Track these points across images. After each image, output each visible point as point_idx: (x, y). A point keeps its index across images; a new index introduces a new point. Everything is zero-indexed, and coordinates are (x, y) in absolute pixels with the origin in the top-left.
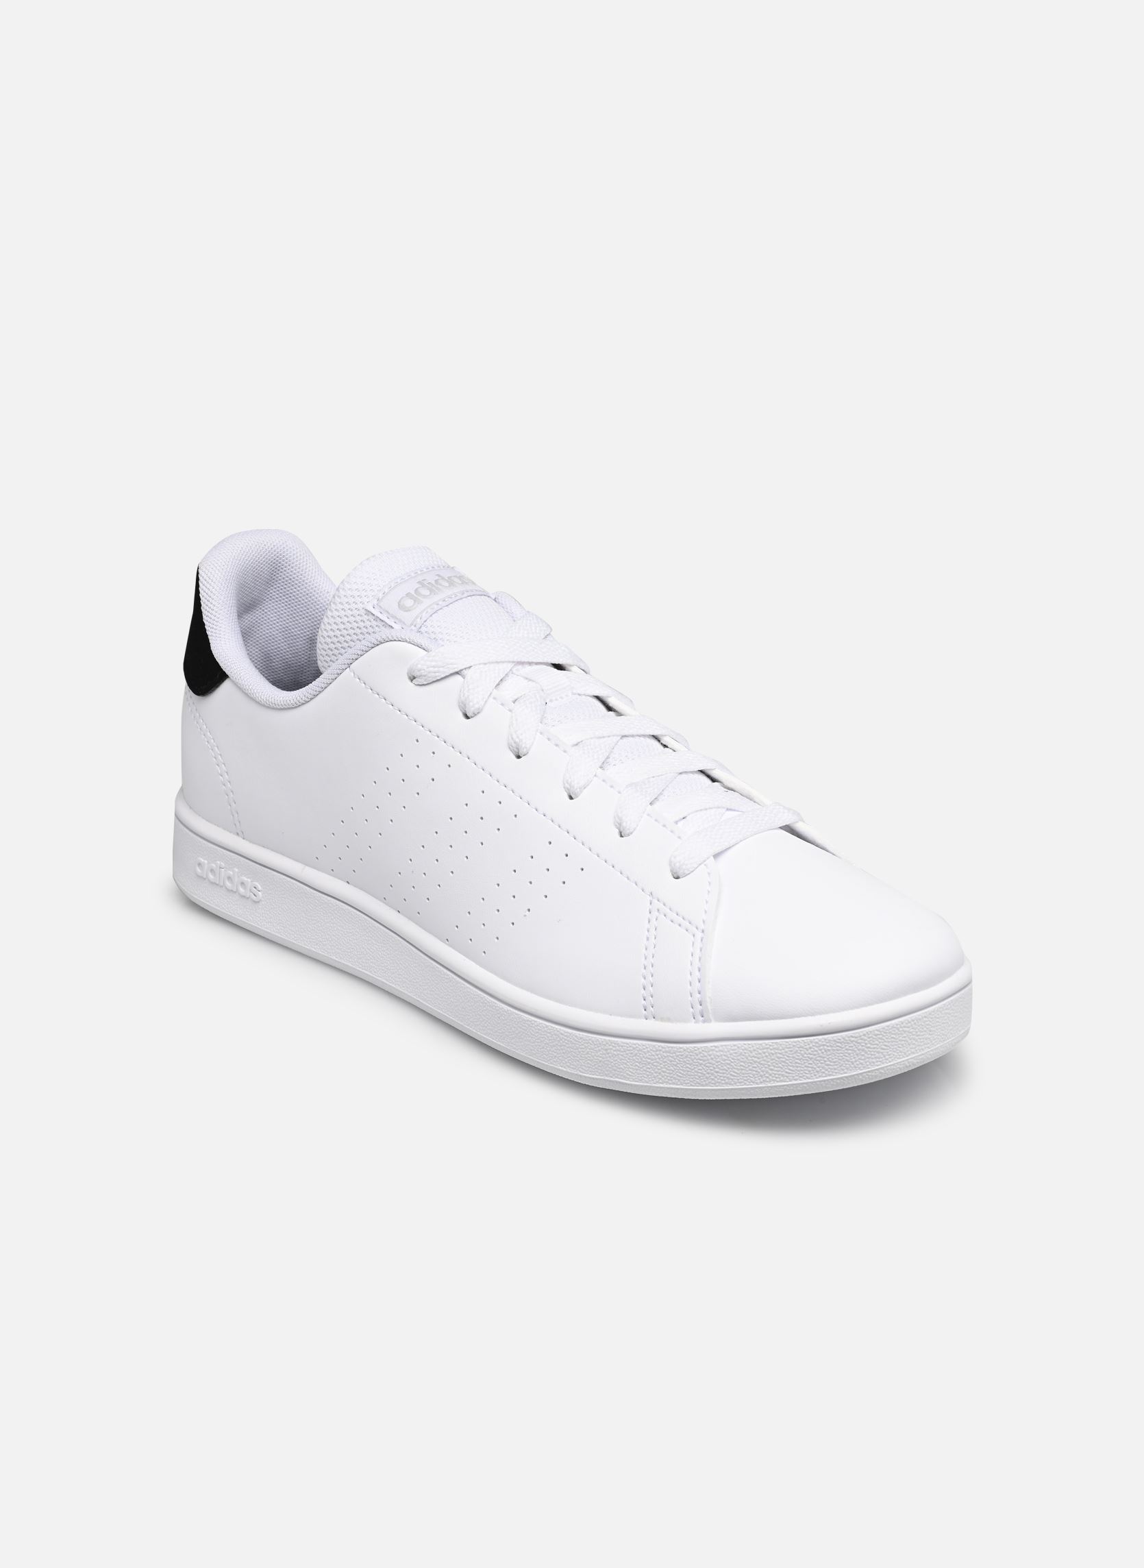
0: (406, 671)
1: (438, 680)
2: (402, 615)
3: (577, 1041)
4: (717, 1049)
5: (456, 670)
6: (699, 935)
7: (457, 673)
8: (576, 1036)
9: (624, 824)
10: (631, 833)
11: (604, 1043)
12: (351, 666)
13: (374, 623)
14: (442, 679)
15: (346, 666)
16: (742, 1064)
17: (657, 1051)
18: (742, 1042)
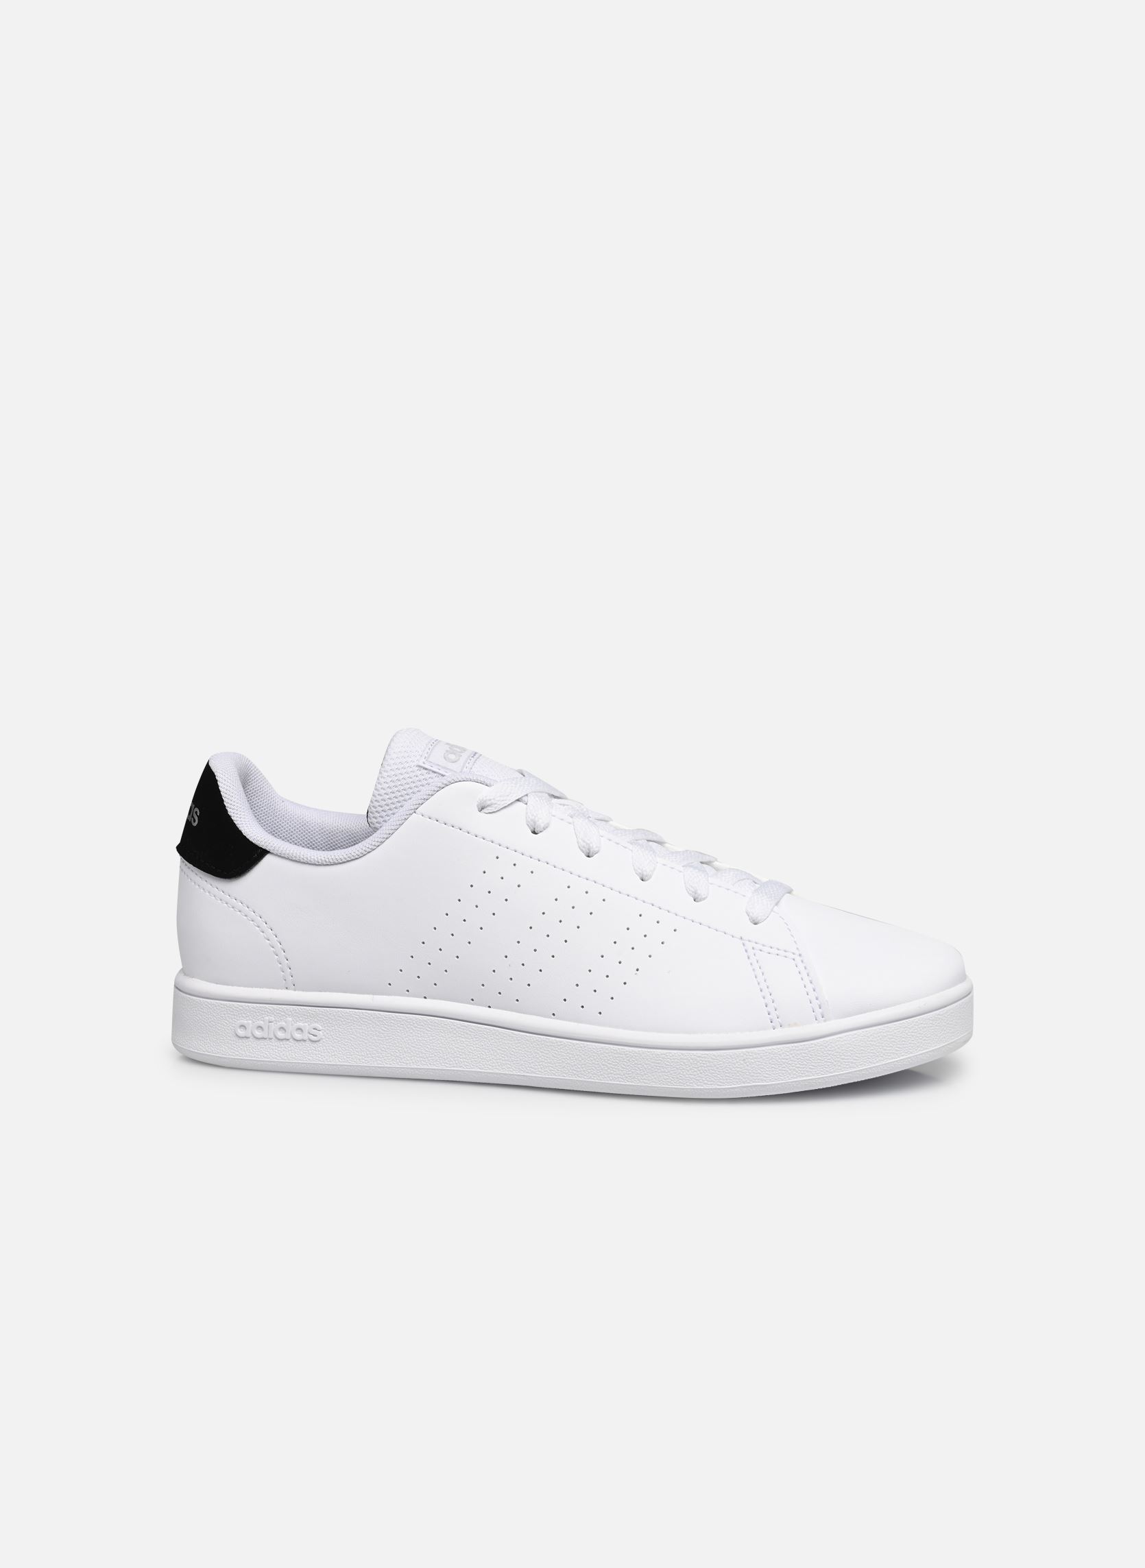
0: (476, 804)
1: (505, 807)
2: (450, 765)
3: (714, 1059)
4: (841, 1040)
5: (517, 798)
6: (798, 959)
7: (518, 800)
8: (714, 1055)
9: (699, 892)
10: (707, 897)
11: (742, 1055)
12: (417, 811)
13: (427, 776)
14: (509, 805)
15: (413, 811)
16: (862, 1048)
17: (791, 1050)
18: (860, 1031)
